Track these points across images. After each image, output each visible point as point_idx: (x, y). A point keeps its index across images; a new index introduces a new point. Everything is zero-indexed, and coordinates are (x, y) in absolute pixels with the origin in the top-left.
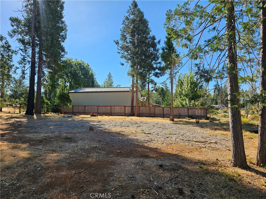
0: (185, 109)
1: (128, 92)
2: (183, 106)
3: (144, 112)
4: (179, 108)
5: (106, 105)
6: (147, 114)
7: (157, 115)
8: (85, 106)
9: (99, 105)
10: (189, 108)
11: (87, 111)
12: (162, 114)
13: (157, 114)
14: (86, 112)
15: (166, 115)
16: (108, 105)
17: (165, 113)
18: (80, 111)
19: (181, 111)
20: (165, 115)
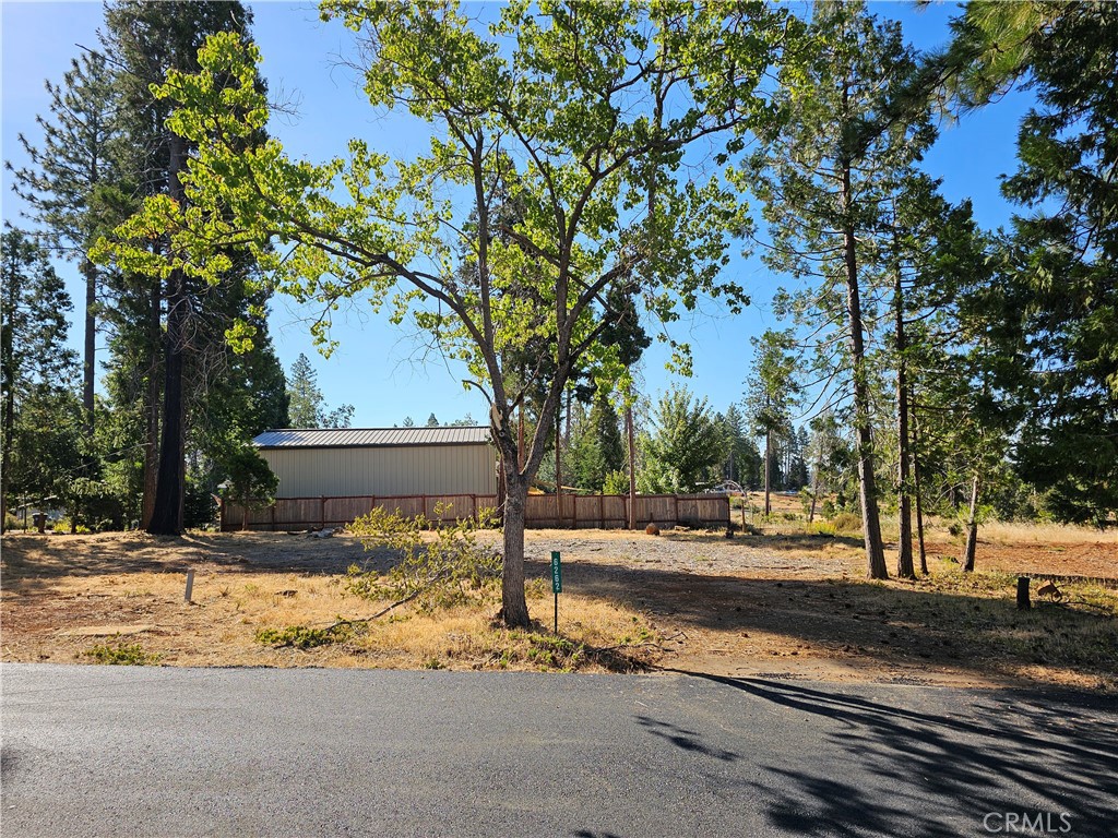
0: (668, 499)
1: (481, 447)
2: (658, 489)
3: (540, 512)
4: (650, 497)
5: (405, 494)
6: (550, 518)
7: (581, 520)
8: (324, 499)
9: (377, 495)
10: (680, 496)
11: (330, 515)
12: (596, 516)
13: (582, 517)
14: (329, 519)
15: (610, 520)
16: (410, 494)
17: (607, 514)
18: (303, 518)
19: (655, 506)
20: (608, 520)
